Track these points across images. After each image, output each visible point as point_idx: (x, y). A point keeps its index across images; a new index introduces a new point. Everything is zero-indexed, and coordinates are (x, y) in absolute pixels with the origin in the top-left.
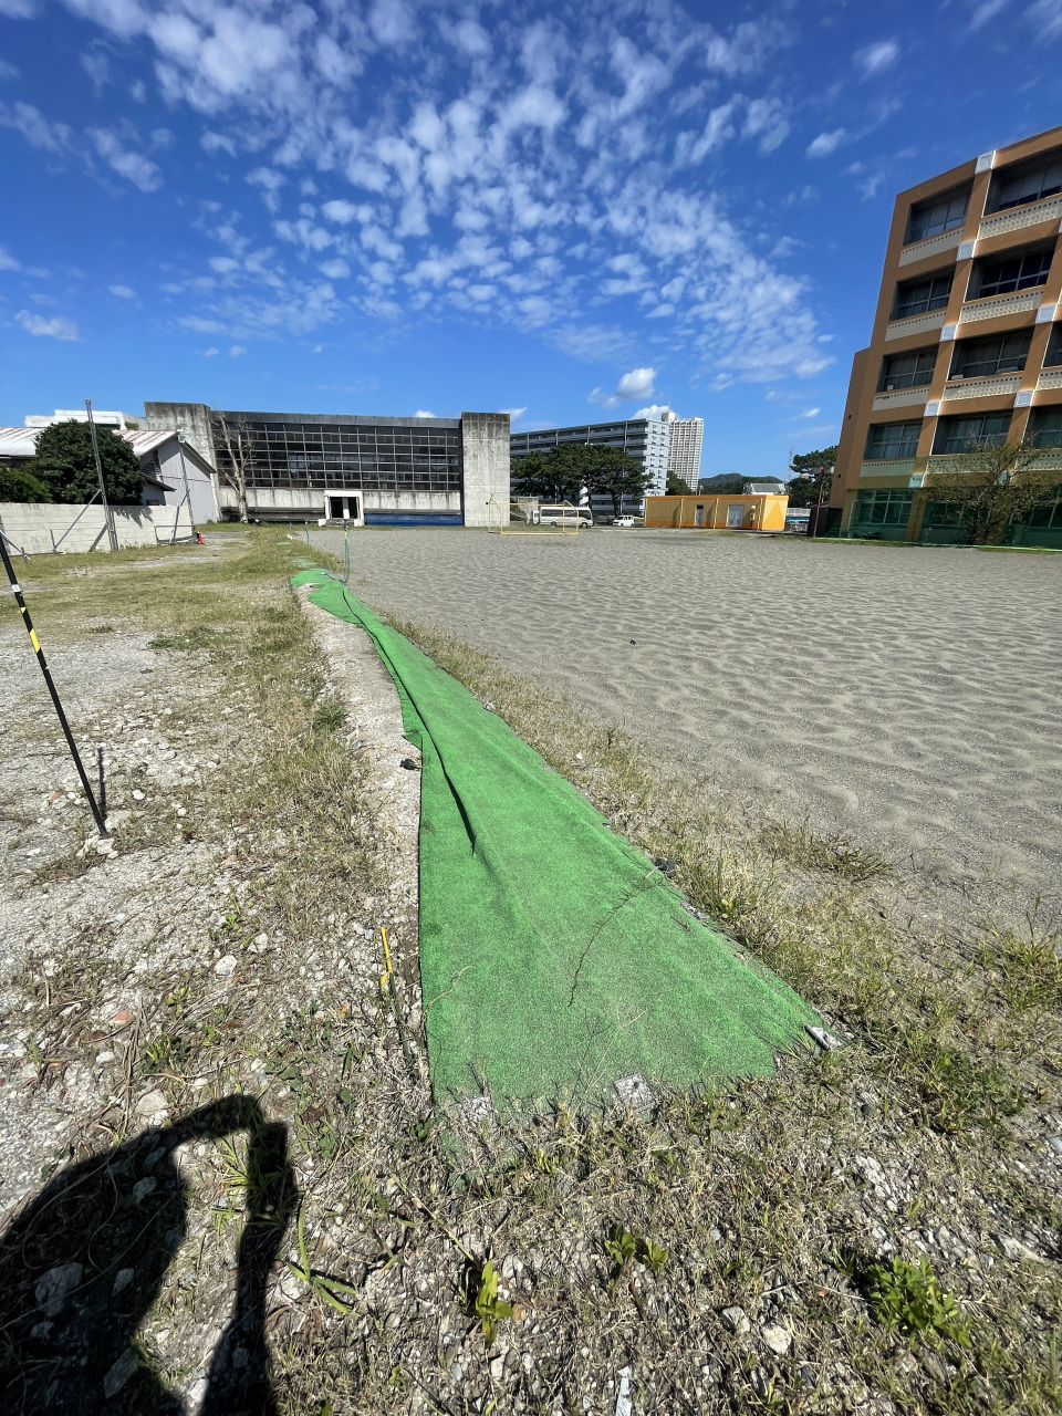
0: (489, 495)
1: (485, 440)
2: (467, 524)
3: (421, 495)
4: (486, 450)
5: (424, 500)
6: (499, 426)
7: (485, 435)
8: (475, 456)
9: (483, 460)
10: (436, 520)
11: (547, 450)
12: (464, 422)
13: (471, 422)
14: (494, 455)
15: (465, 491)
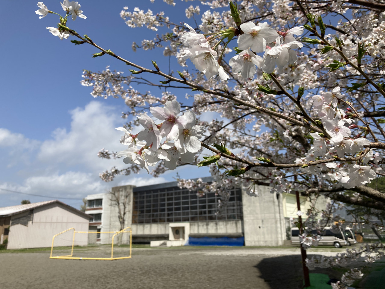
2: (247, 244)
3: (221, 223)
5: (222, 227)
15: (245, 219)
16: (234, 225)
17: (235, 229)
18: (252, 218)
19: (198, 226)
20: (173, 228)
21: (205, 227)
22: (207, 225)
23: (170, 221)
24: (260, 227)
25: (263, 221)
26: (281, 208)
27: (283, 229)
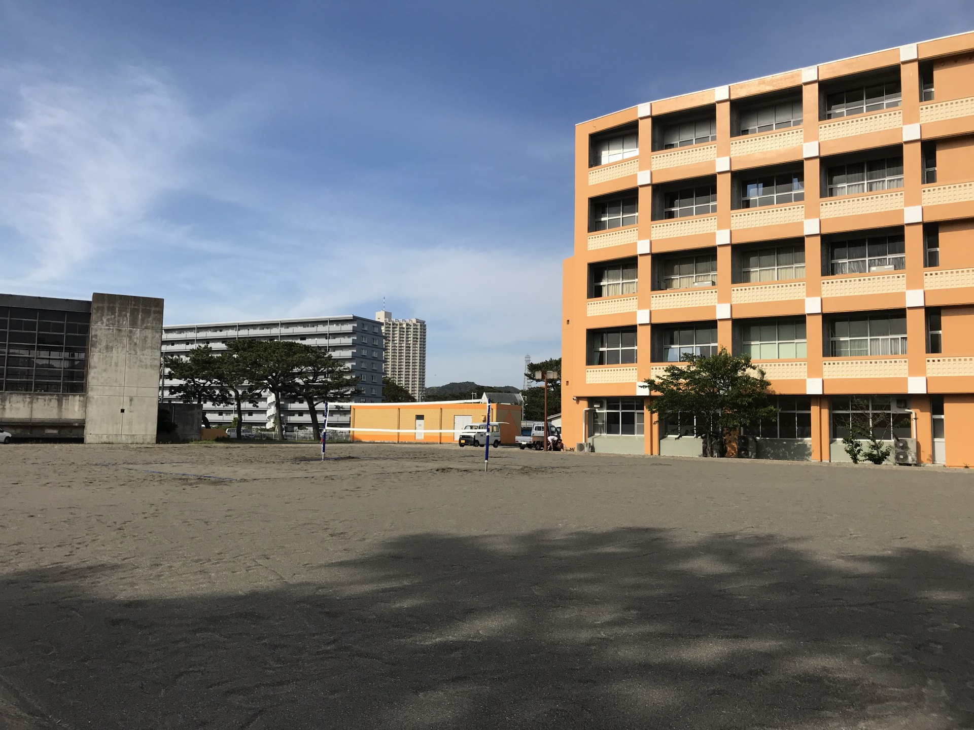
0: (127, 399)
1: (125, 329)
2: (88, 438)
3: (15, 398)
4: (126, 341)
5: (20, 405)
6: (147, 313)
7: (126, 323)
8: (108, 348)
9: (119, 354)
10: (36, 433)
11: (221, 346)
12: (94, 306)
13: (106, 305)
15: (90, 394)
16: (54, 403)
17: (55, 410)
18: (108, 393)
24: (123, 411)
25: (131, 400)
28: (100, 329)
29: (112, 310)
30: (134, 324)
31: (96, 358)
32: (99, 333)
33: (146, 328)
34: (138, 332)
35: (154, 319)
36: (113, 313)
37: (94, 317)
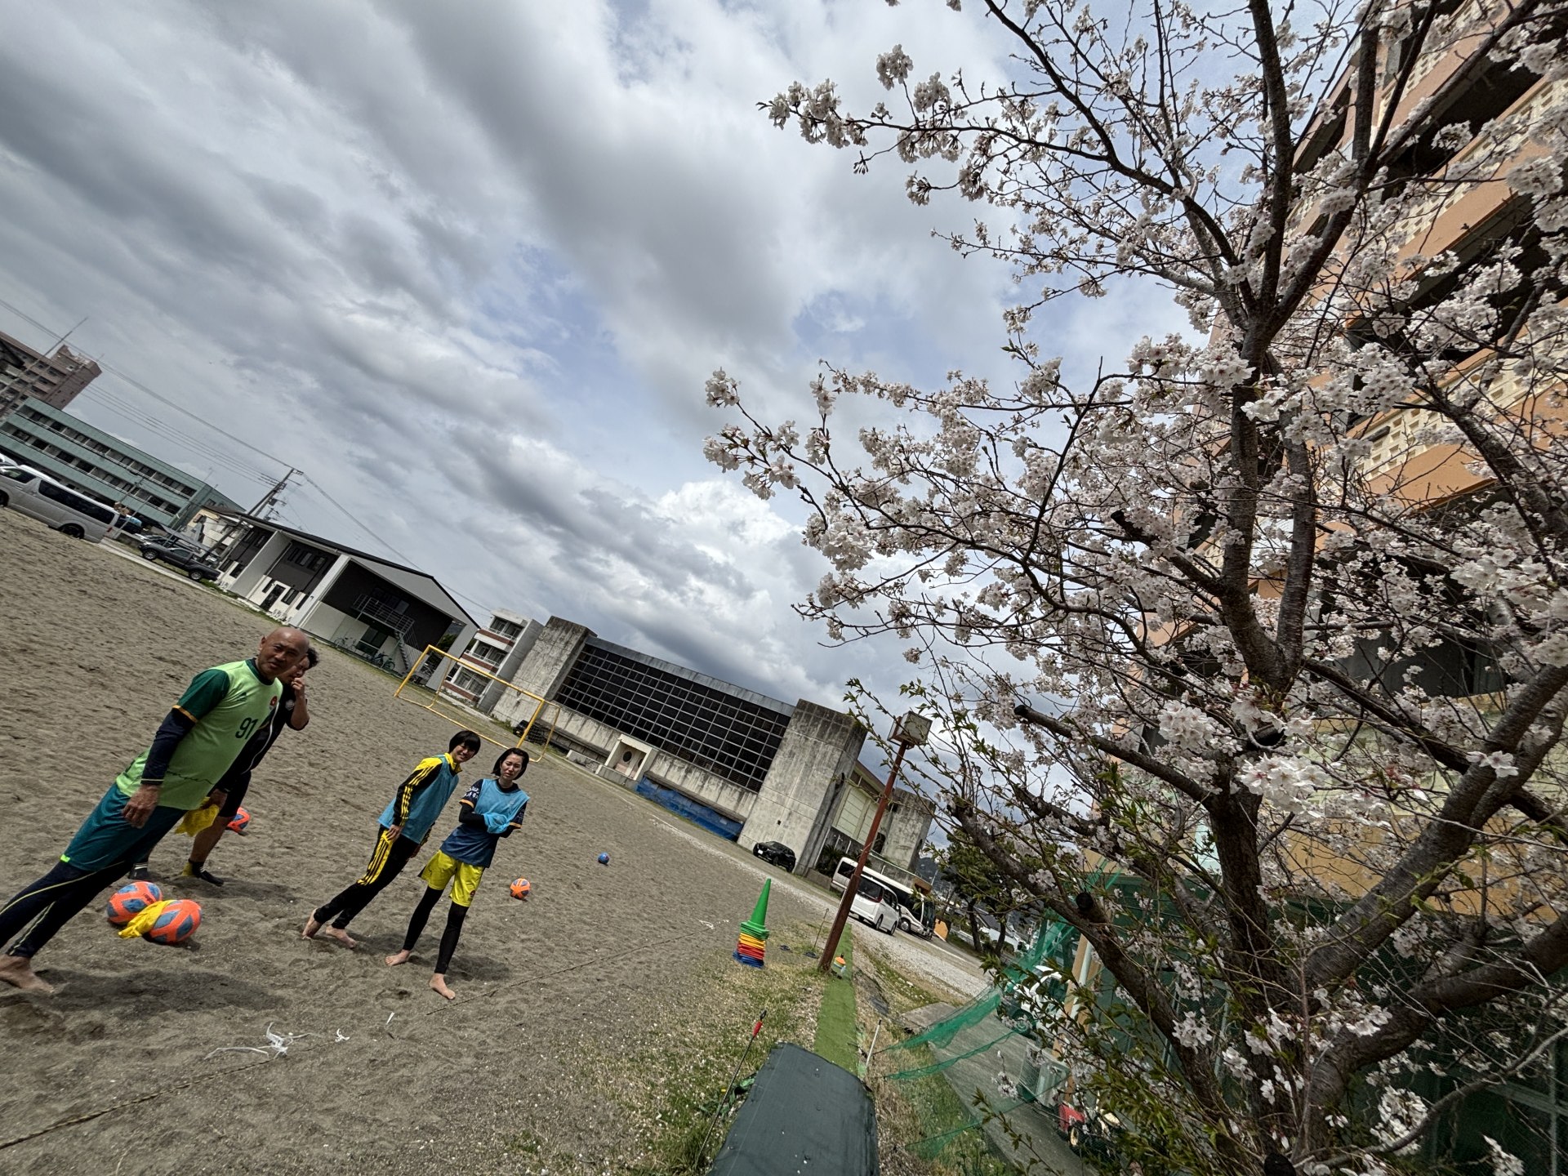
0: (786, 812)
1: (812, 739)
2: (740, 841)
4: (808, 751)
5: (713, 788)
7: (815, 733)
8: (792, 754)
9: (799, 763)
12: (796, 711)
13: (806, 713)
14: (816, 762)
15: (760, 794)
16: (736, 795)
17: (735, 803)
18: (774, 799)
19: (672, 763)
20: (623, 745)
21: (683, 773)
22: (688, 771)
23: (626, 729)
24: (779, 822)
25: (790, 814)
26: (834, 806)
27: (818, 846)
28: (792, 734)
29: (808, 717)
30: (821, 736)
31: (777, 762)
32: (789, 737)
33: (830, 743)
34: (822, 748)
35: (840, 737)
36: (808, 721)
37: (792, 721)
